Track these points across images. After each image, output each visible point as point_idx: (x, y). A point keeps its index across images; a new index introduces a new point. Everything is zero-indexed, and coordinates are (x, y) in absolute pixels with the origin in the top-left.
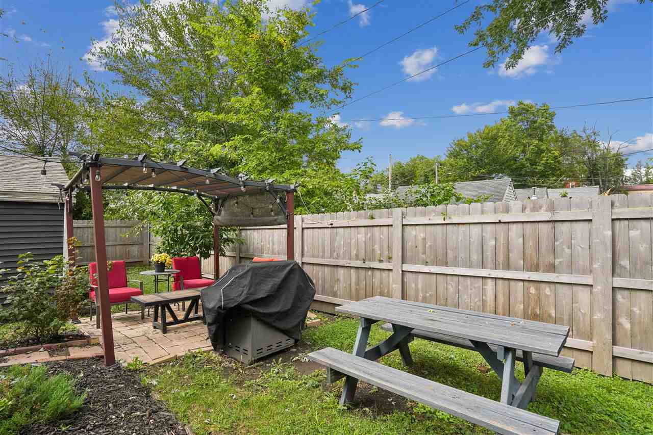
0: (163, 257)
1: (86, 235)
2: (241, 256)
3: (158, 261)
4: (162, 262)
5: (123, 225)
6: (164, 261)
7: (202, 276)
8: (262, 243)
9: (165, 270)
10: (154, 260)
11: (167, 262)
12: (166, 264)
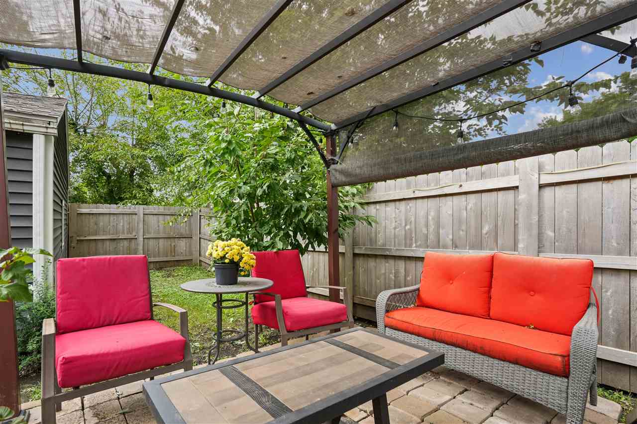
0: (235, 247)
1: (121, 224)
2: (357, 251)
3: (224, 258)
4: (232, 261)
5: (167, 212)
6: (236, 258)
7: (308, 290)
8: (408, 227)
9: (240, 279)
10: (215, 255)
11: (243, 260)
12: (241, 264)
